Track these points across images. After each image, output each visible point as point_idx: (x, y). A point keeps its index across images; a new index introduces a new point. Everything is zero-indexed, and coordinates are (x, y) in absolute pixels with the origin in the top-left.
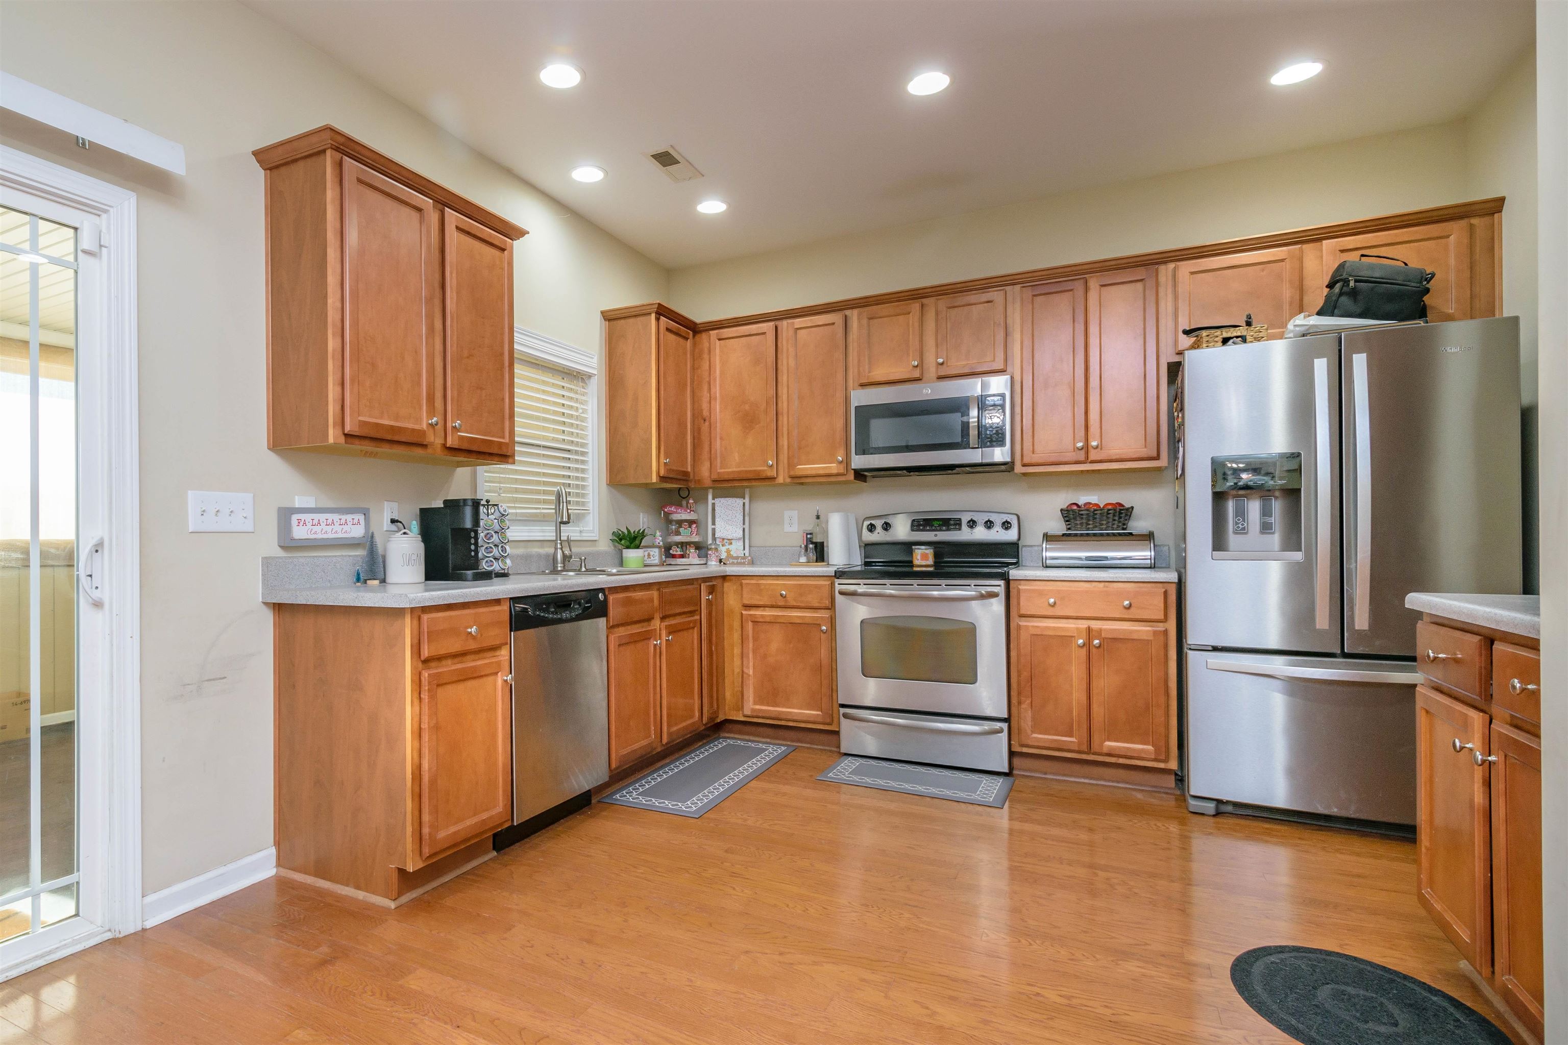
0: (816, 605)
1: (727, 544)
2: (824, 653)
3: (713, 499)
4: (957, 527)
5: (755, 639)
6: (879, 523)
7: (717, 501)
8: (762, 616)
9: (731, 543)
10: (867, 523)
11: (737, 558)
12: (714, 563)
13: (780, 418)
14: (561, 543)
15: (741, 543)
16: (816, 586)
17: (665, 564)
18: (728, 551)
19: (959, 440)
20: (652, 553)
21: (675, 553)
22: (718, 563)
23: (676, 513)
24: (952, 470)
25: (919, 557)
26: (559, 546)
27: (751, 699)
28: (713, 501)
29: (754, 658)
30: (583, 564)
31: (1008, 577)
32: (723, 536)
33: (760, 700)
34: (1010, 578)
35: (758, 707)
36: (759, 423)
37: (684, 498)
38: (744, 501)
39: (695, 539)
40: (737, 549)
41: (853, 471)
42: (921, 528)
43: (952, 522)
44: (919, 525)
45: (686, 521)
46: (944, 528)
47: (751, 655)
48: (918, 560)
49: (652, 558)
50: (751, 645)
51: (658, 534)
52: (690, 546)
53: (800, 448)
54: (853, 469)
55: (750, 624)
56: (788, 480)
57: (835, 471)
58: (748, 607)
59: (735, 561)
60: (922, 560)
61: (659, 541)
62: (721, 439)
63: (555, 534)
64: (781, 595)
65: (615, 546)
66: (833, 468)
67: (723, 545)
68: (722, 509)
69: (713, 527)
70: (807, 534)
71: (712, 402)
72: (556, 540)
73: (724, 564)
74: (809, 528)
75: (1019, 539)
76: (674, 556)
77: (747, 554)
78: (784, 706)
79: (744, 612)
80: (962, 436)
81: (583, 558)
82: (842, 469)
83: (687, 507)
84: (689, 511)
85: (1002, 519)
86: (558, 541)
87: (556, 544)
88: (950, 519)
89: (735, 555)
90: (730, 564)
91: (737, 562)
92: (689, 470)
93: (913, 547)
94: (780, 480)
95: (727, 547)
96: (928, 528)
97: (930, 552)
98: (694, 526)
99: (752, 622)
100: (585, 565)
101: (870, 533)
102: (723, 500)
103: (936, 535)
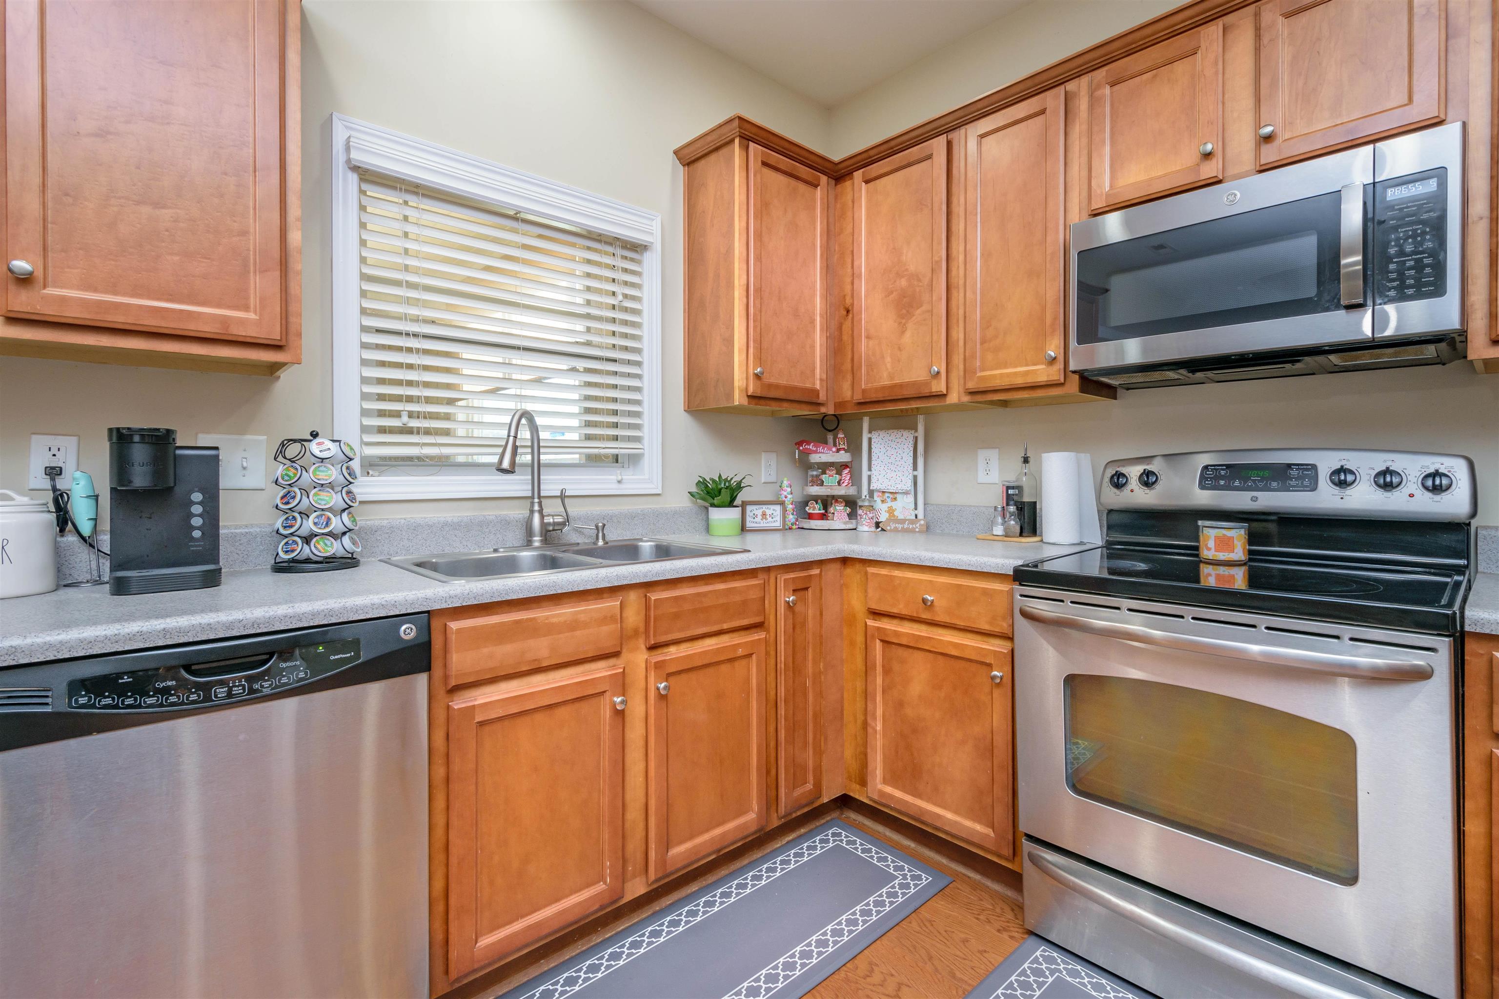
0: (985, 626)
1: (889, 500)
2: (998, 718)
3: (870, 432)
4: (1306, 482)
5: (887, 671)
6: (1134, 472)
7: (875, 436)
8: (896, 634)
9: (895, 499)
10: (1110, 472)
11: (903, 521)
12: (866, 528)
13: (954, 293)
14: (540, 504)
15: (911, 498)
16: (985, 592)
17: (794, 527)
18: (891, 511)
19: (1311, 291)
20: (768, 512)
21: (811, 511)
22: (873, 529)
23: (816, 452)
24: (1293, 362)
25: (1211, 544)
26: (536, 508)
27: (879, 773)
28: (869, 435)
29: (885, 703)
30: (600, 535)
31: (1462, 626)
32: (882, 487)
33: (892, 778)
34: (1467, 628)
35: (888, 789)
36: (921, 306)
37: (830, 431)
38: (916, 435)
39: (841, 491)
40: (903, 507)
41: (1077, 377)
42: (1222, 482)
43: (1294, 472)
44: (1218, 478)
45: (832, 464)
46: (1274, 484)
47: (879, 698)
48: (1209, 549)
49: (770, 519)
50: (879, 680)
51: (786, 483)
52: (837, 501)
53: (983, 342)
54: (1074, 372)
55: (878, 645)
56: (966, 399)
57: (1042, 378)
58: (876, 614)
59: (900, 526)
60: (1216, 551)
61: (785, 493)
62: (868, 337)
63: (530, 487)
64: (924, 601)
65: (695, 503)
66: (1042, 373)
67: (883, 501)
68: (882, 447)
69: (869, 473)
70: (1008, 488)
71: (856, 281)
72: (533, 497)
73: (883, 530)
74: (1011, 478)
75: (1474, 514)
76: (810, 517)
77: (921, 516)
78: (929, 800)
79: (870, 623)
80: (1320, 283)
81: (600, 525)
82: (1054, 373)
83: (835, 445)
84: (834, 449)
85: (1428, 467)
86: (536, 497)
87: (532, 504)
88: (1289, 466)
89: (901, 517)
90: (891, 531)
91: (903, 528)
92: (818, 386)
93: (1200, 523)
94: (953, 398)
95: (890, 504)
96: (1237, 483)
97: (1237, 534)
98: (846, 471)
99: (882, 641)
100: (604, 535)
101: (1115, 490)
102: (882, 434)
103: (1255, 499)
